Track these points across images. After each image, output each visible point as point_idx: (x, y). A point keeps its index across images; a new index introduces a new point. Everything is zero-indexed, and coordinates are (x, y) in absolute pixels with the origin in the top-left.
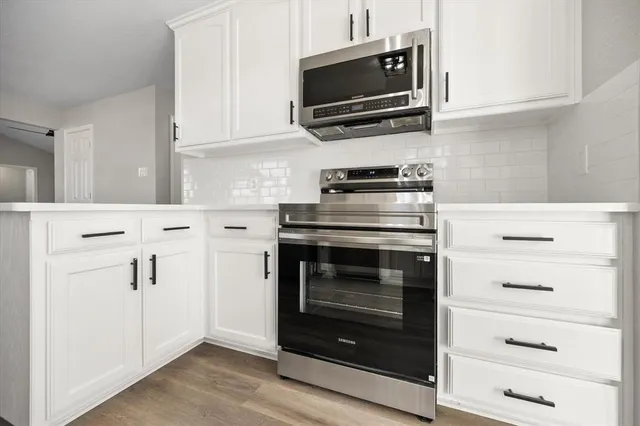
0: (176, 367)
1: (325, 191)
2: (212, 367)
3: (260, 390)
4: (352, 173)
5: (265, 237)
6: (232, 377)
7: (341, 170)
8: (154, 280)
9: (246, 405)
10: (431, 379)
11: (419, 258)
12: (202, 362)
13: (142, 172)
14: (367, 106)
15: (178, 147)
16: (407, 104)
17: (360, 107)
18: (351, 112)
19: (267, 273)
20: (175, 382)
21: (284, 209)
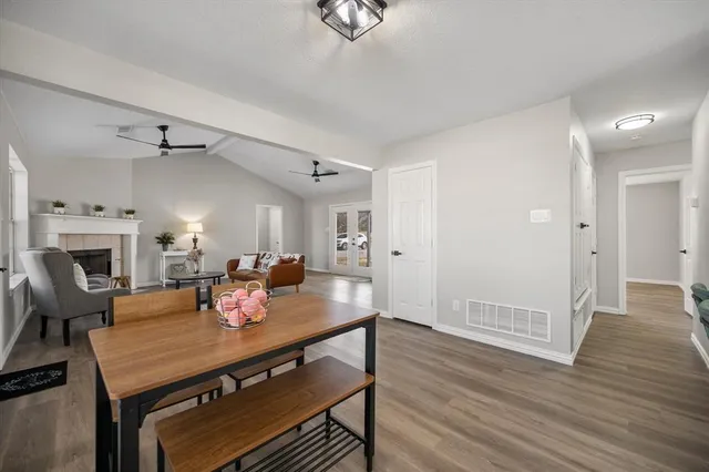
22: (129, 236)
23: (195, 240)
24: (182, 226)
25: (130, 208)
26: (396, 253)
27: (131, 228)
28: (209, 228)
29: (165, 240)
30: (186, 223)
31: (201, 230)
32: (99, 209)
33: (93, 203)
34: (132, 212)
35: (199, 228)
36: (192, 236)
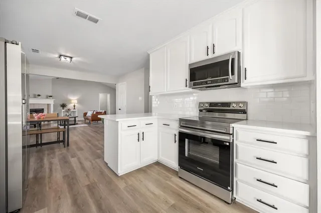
0: (149, 166)
1: (201, 111)
2: (159, 169)
3: (172, 179)
4: (211, 104)
5: (175, 129)
6: (165, 174)
7: (207, 103)
8: (143, 139)
9: (167, 182)
10: (229, 188)
11: (225, 143)
12: (156, 167)
13: (140, 98)
14: (212, 82)
15: (151, 94)
16: (228, 81)
17: (210, 82)
18: (207, 84)
19: (175, 141)
20: (149, 171)
21: (181, 120)
22: (50, 104)
23: (74, 106)
24: (70, 101)
25: (51, 95)
26: (120, 109)
27: (51, 102)
28: (80, 102)
29: (63, 106)
30: (71, 100)
31: (77, 102)
32: (39, 95)
33: (37, 94)
34: (51, 96)
35: (76, 102)
36: (73, 104)
